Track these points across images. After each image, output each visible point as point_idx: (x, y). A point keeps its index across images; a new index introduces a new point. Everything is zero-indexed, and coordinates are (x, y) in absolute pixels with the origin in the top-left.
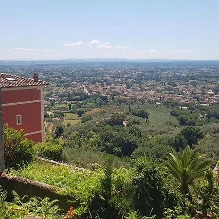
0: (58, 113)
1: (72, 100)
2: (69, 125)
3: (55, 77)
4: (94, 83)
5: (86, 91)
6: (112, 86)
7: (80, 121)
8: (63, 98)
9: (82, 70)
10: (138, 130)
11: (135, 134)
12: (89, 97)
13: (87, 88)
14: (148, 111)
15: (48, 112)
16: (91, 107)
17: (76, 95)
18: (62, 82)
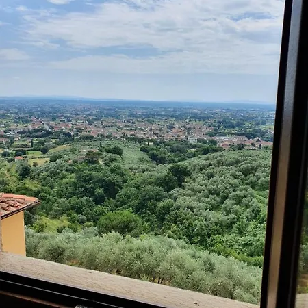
0: (19, 151)
1: (33, 137)
2: (35, 165)
3: (11, 113)
4: (54, 119)
5: (47, 127)
6: (74, 122)
7: (48, 159)
8: (23, 135)
9: (39, 107)
10: (119, 168)
11: (118, 174)
12: (51, 133)
13: (48, 125)
14: (121, 147)
15: (7, 150)
16: (55, 143)
17: (37, 131)
18: (19, 118)
